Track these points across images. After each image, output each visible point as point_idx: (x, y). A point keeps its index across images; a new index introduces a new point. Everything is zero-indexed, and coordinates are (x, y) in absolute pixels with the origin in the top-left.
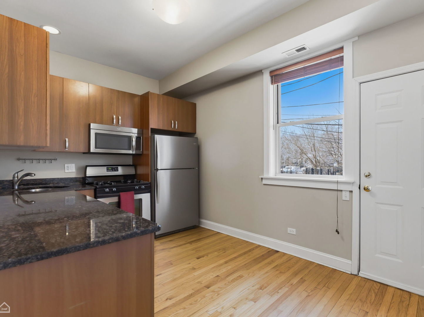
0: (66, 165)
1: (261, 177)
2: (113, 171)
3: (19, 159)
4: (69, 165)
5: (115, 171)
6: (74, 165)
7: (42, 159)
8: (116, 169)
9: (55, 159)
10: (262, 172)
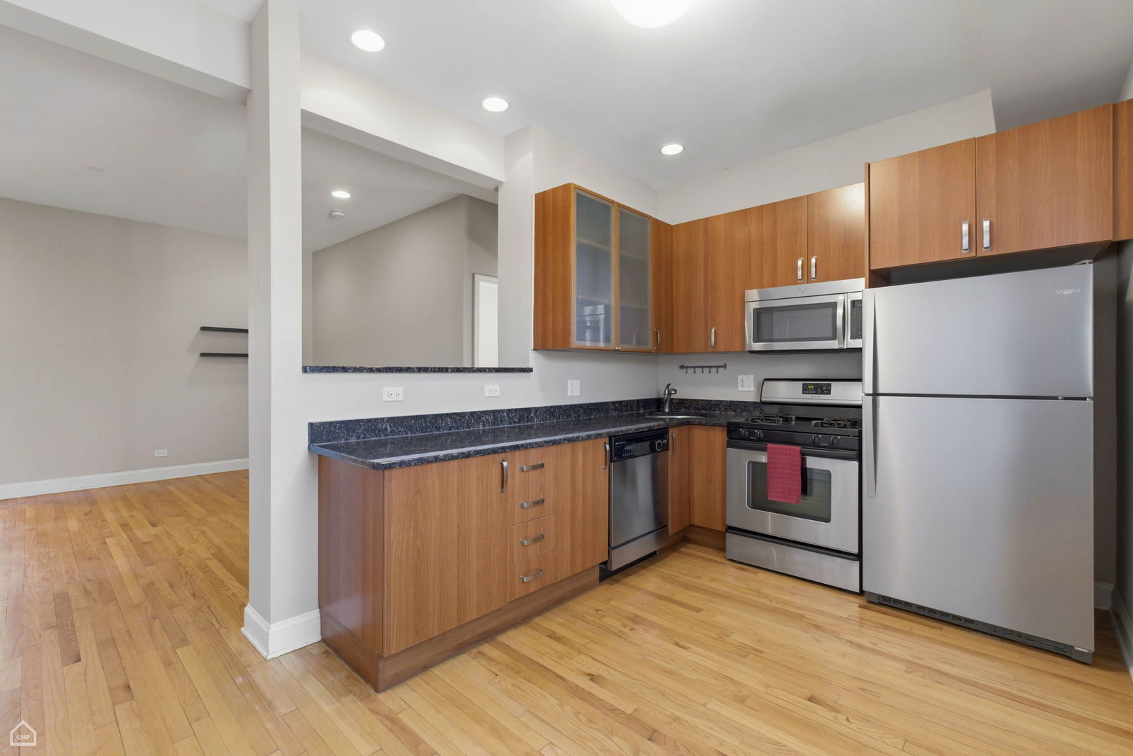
0: (740, 377)
2: (817, 393)
3: (682, 367)
4: (745, 377)
5: (822, 393)
6: (752, 377)
7: (707, 367)
8: (824, 388)
9: (725, 366)
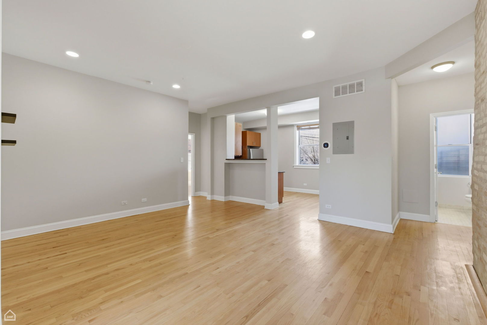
1: (293, 165)
10: (294, 164)
